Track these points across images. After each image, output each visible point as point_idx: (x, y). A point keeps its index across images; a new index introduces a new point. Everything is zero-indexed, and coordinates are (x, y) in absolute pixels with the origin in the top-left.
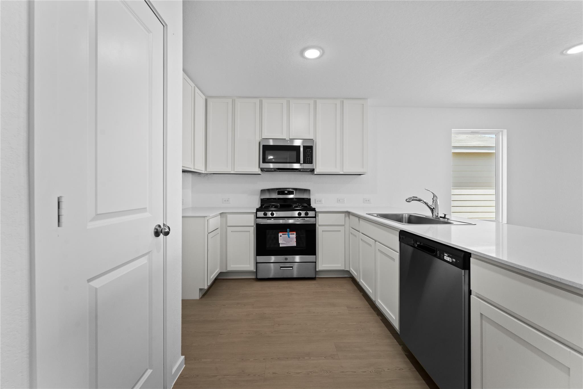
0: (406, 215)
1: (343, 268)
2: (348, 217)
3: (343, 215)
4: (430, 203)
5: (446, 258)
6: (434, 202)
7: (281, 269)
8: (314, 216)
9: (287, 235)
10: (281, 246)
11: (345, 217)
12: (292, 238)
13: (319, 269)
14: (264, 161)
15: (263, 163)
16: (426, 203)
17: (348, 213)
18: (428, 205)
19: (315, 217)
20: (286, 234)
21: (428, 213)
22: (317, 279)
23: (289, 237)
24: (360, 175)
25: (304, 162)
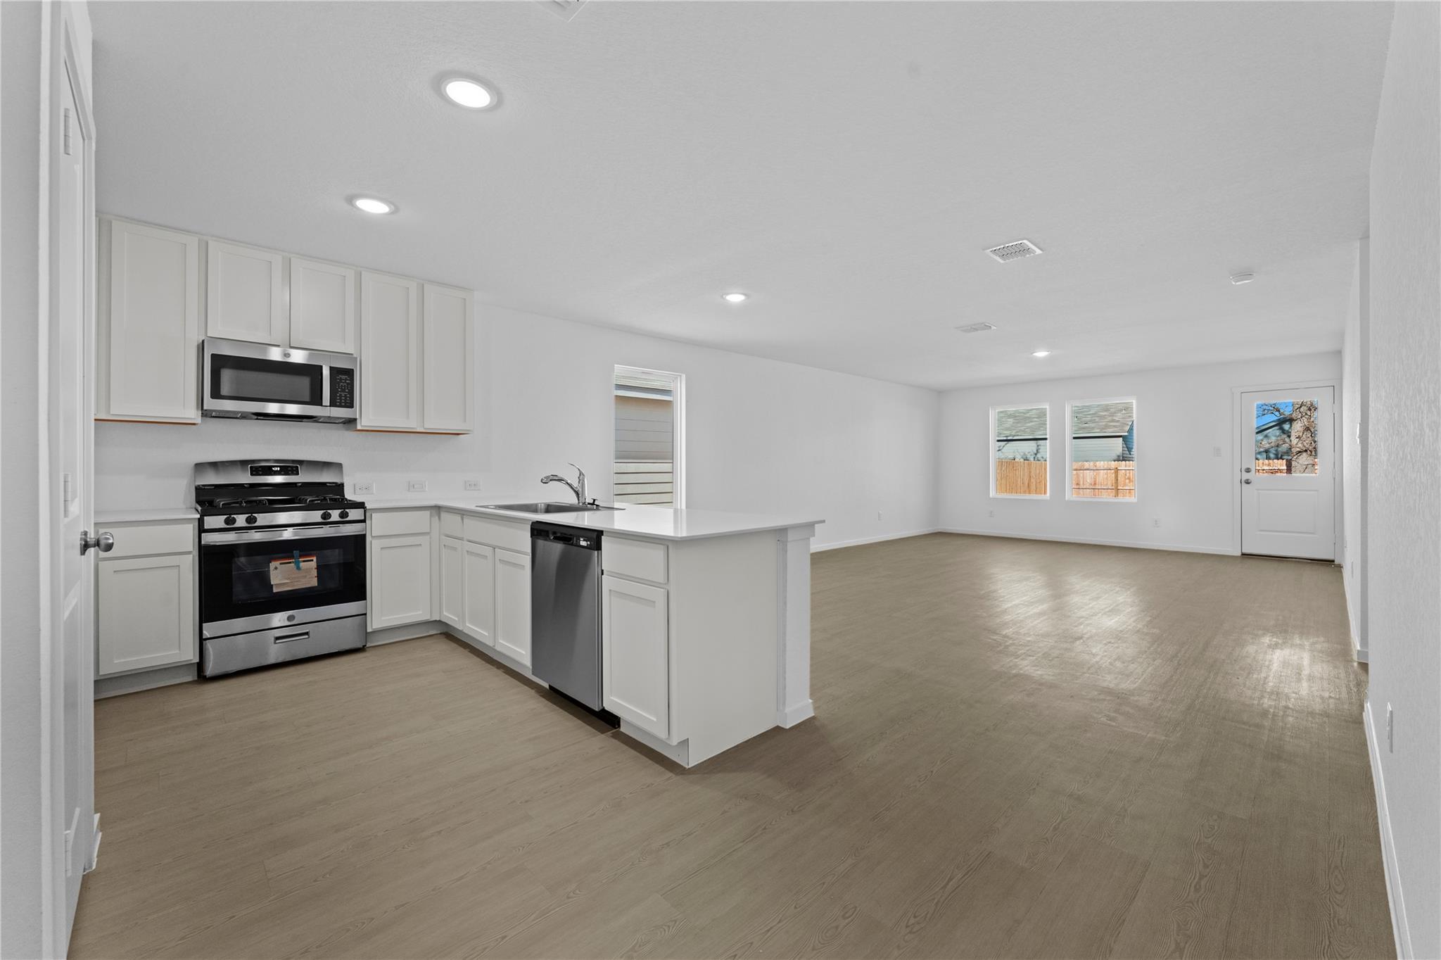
0: (543, 505)
1: (427, 617)
2: (437, 518)
3: (427, 513)
4: (575, 484)
5: (583, 543)
6: (581, 482)
7: (278, 641)
8: (363, 518)
9: (293, 565)
10: (275, 590)
11: (431, 516)
12: (308, 571)
13: (374, 627)
14: (216, 394)
15: (212, 397)
16: (570, 485)
17: (438, 509)
18: (572, 488)
19: (364, 521)
20: (290, 563)
21: (571, 499)
22: (367, 649)
23: (298, 568)
24: (458, 434)
25: (333, 404)
